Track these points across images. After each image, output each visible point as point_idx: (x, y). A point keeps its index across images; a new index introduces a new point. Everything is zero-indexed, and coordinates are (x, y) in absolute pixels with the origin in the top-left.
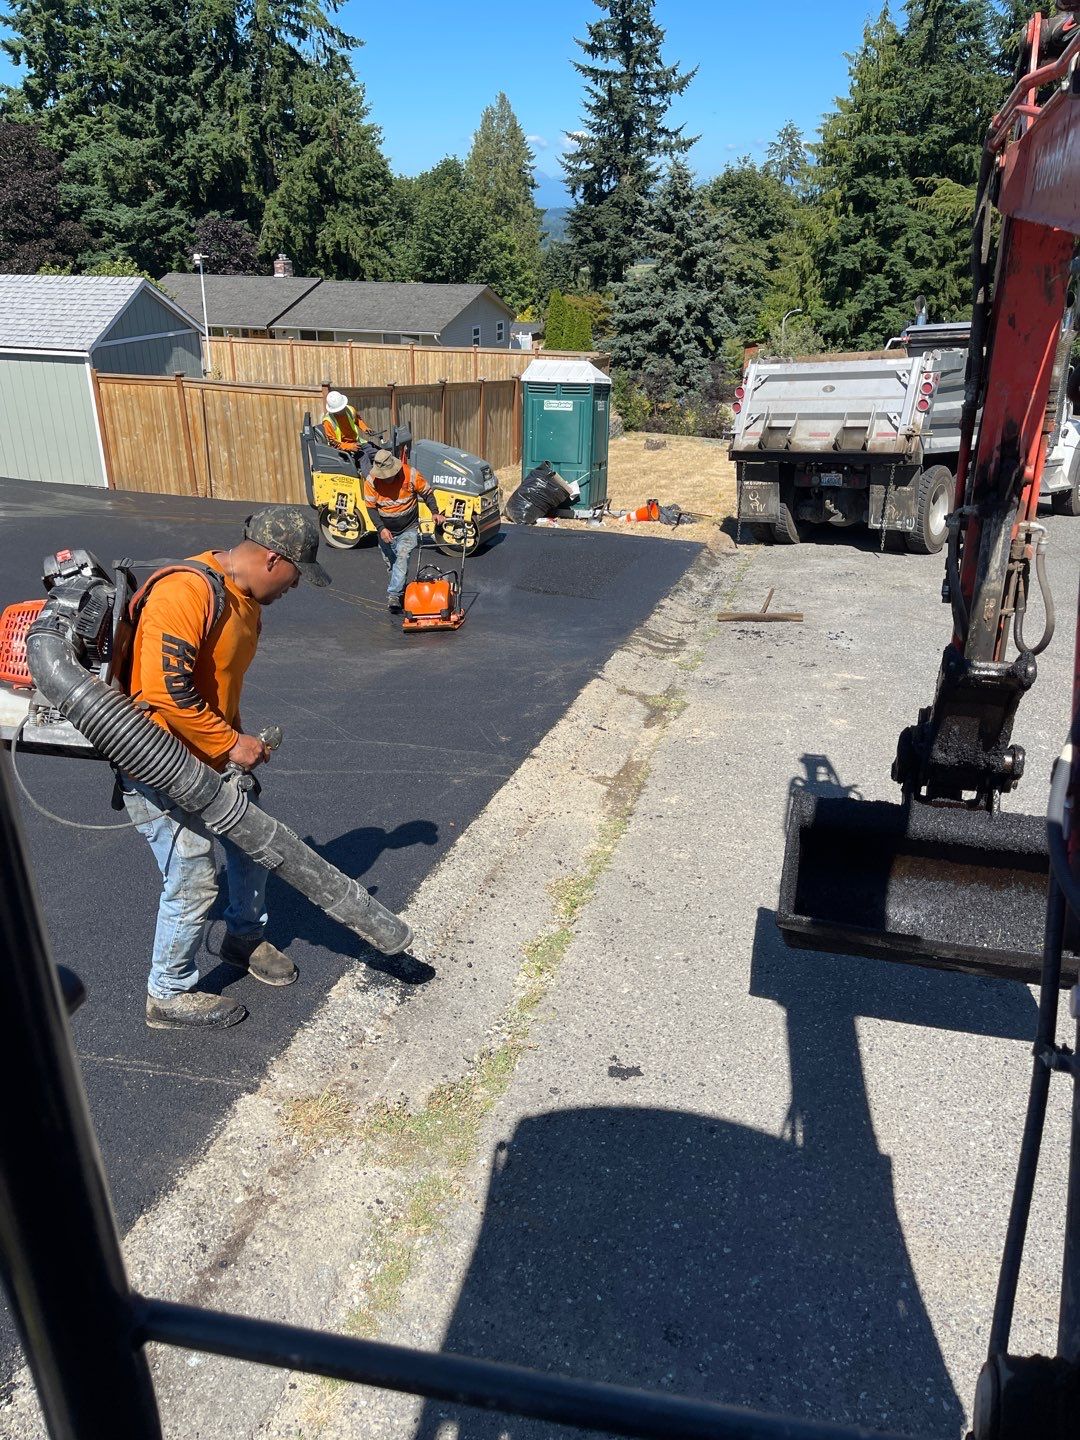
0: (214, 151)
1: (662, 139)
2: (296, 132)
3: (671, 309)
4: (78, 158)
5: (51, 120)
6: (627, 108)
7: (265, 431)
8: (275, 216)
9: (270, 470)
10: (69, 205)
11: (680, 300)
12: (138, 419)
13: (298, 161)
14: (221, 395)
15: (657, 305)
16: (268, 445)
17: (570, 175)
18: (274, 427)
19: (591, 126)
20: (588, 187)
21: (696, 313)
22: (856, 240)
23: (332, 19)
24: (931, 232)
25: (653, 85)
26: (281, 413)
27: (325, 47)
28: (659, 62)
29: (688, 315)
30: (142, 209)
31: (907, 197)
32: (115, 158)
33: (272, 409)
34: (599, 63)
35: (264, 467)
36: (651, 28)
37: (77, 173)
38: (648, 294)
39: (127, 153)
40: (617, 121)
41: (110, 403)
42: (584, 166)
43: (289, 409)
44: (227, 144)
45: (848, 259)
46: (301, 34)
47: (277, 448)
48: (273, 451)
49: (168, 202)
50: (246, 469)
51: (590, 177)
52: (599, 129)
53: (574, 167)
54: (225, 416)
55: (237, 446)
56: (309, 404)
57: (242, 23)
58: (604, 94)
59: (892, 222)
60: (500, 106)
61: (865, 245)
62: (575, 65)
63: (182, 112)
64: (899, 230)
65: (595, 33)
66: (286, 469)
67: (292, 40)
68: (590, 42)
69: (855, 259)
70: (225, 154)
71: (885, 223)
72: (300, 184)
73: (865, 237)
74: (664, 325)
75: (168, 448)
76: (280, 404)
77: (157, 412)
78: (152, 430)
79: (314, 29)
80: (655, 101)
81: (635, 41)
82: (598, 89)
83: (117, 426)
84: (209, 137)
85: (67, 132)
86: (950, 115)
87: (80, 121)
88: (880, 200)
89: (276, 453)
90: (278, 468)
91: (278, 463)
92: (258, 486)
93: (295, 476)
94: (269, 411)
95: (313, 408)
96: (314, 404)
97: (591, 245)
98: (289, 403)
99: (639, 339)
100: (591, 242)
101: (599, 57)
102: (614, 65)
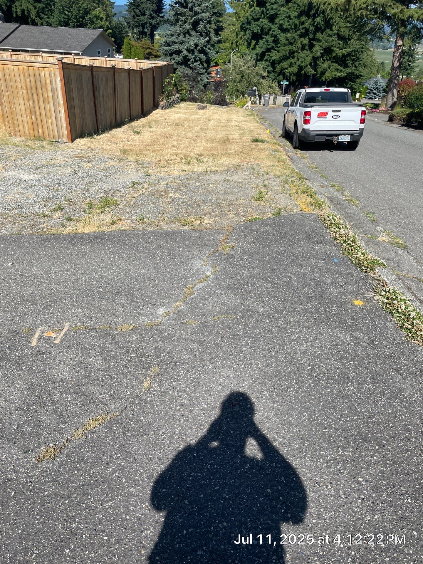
3: (187, 45)
7: (22, 89)
9: (27, 113)
11: (192, 41)
15: (181, 43)
16: (25, 98)
18: (28, 86)
21: (199, 48)
22: (258, 19)
24: (289, 17)
26: (32, 78)
29: (196, 48)
33: (27, 75)
35: (24, 111)
38: (177, 38)
43: (38, 76)
45: (255, 28)
47: (31, 99)
48: (29, 102)
55: (6, 98)
56: (50, 72)
59: (272, 12)
61: (262, 22)
64: (276, 16)
66: (38, 113)
69: (258, 28)
71: (270, 12)
73: (262, 18)
74: (185, 53)
76: (31, 72)
89: (31, 103)
90: (32, 112)
91: (32, 109)
92: (20, 123)
93: (44, 117)
94: (25, 77)
95: (53, 75)
96: (52, 72)
97: (139, 18)
98: (37, 72)
99: (174, 59)
100: (139, 16)
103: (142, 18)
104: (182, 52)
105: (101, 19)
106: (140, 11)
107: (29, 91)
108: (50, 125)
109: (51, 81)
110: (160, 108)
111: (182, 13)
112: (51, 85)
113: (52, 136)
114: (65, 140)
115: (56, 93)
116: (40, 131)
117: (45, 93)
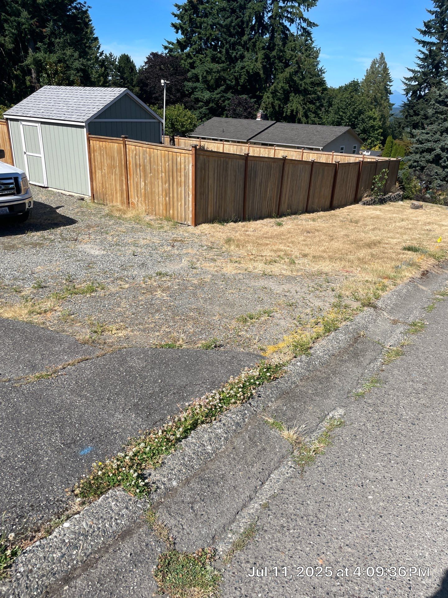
0: (247, 70)
2: (283, 63)
4: (194, 72)
5: (187, 56)
6: (438, 58)
7: (162, 172)
8: (268, 97)
9: (163, 194)
10: (188, 91)
12: (105, 161)
13: (282, 75)
14: (143, 150)
15: (435, 142)
16: (163, 180)
17: (406, 87)
18: (167, 170)
19: (419, 66)
20: (415, 93)
23: (306, 15)
26: (170, 162)
27: (301, 27)
30: (215, 93)
32: (207, 72)
34: (427, 39)
35: (161, 192)
37: (193, 78)
38: (432, 136)
39: (212, 69)
40: (432, 64)
41: (94, 151)
42: (413, 83)
43: (175, 161)
44: (252, 67)
46: (292, 21)
47: (168, 182)
48: (165, 184)
49: (225, 91)
50: (152, 193)
51: (416, 88)
52: (424, 67)
53: (408, 83)
54: (144, 162)
55: (149, 179)
56: (185, 157)
57: (267, 16)
58: (427, 52)
60: (381, 58)
62: (416, 39)
63: (237, 54)
65: (427, 25)
66: (171, 195)
67: (287, 24)
68: (424, 29)
70: (251, 71)
72: (281, 84)
75: (118, 178)
77: (114, 158)
78: (111, 167)
79: (298, 19)
82: (424, 50)
84: (246, 64)
85: (191, 61)
87: (197, 57)
89: (167, 185)
90: (167, 194)
91: (167, 191)
92: (157, 203)
93: (175, 199)
94: (165, 160)
95: (187, 160)
96: (187, 158)
97: (411, 118)
98: (175, 157)
99: (424, 157)
100: (412, 116)
101: (427, 36)
102: (434, 39)
103: (415, 118)
104: (435, 150)
105: (375, 119)
106: (414, 111)
107: (167, 174)
108: (179, 207)
109: (185, 166)
110: (360, 203)
111: (443, 111)
112: (185, 169)
113: (180, 218)
114: (190, 223)
115: (187, 178)
116: (171, 212)
117: (179, 178)
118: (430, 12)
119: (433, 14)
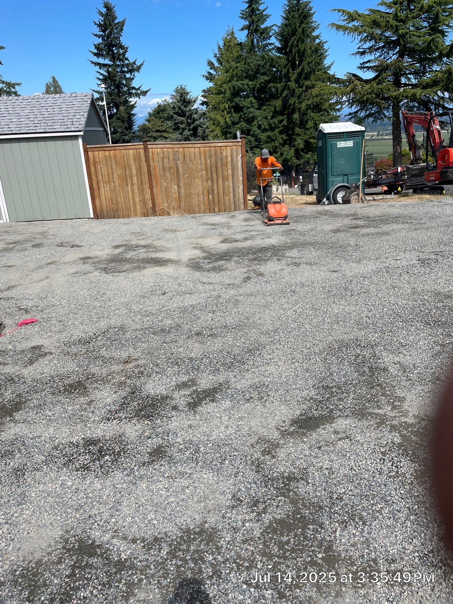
1: (134, 91)
6: (117, 79)
7: (202, 170)
9: (205, 193)
12: (115, 172)
14: (174, 151)
16: (204, 179)
18: (208, 167)
22: (238, 123)
25: (126, 69)
26: (213, 159)
28: (127, 59)
31: (254, 105)
33: (208, 156)
34: (101, 61)
35: (201, 192)
36: (122, 46)
41: (95, 164)
43: (219, 155)
47: (210, 179)
55: (183, 181)
56: (232, 150)
58: (105, 74)
59: (251, 115)
61: (242, 125)
62: (91, 61)
64: (254, 118)
65: (97, 47)
66: (216, 192)
68: (96, 51)
71: (248, 115)
73: (241, 122)
75: (136, 188)
77: (130, 166)
80: (128, 76)
81: (115, 51)
82: (102, 71)
83: (101, 178)
86: (265, 72)
88: (244, 107)
89: (209, 182)
90: (210, 192)
91: (210, 189)
93: (222, 195)
94: (205, 157)
95: (234, 153)
96: (235, 150)
101: (101, 58)
102: (107, 61)
107: (209, 171)
108: (227, 202)
109: (232, 159)
112: (232, 162)
115: (236, 170)
117: (224, 172)
118: (96, 35)
119: (99, 38)
